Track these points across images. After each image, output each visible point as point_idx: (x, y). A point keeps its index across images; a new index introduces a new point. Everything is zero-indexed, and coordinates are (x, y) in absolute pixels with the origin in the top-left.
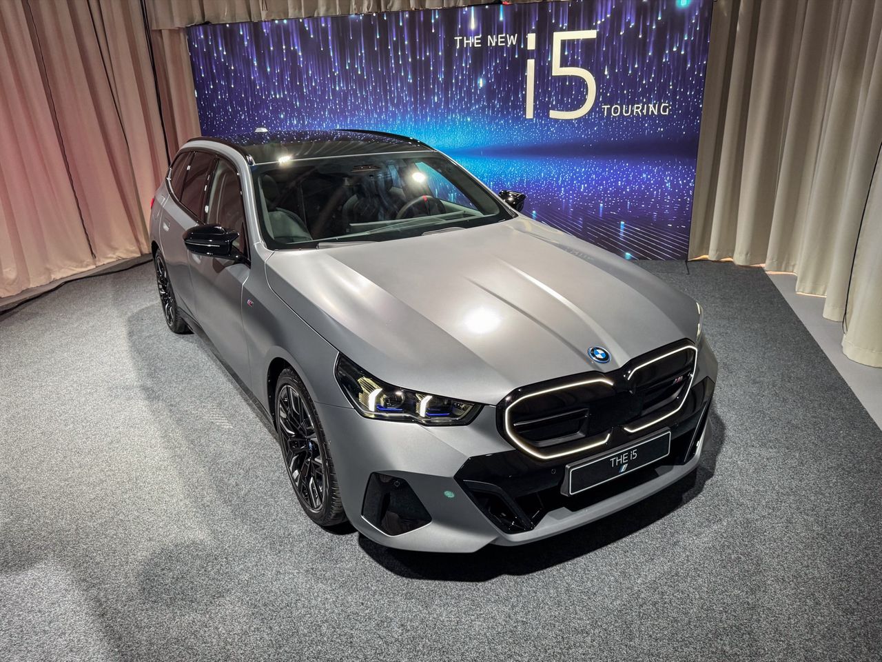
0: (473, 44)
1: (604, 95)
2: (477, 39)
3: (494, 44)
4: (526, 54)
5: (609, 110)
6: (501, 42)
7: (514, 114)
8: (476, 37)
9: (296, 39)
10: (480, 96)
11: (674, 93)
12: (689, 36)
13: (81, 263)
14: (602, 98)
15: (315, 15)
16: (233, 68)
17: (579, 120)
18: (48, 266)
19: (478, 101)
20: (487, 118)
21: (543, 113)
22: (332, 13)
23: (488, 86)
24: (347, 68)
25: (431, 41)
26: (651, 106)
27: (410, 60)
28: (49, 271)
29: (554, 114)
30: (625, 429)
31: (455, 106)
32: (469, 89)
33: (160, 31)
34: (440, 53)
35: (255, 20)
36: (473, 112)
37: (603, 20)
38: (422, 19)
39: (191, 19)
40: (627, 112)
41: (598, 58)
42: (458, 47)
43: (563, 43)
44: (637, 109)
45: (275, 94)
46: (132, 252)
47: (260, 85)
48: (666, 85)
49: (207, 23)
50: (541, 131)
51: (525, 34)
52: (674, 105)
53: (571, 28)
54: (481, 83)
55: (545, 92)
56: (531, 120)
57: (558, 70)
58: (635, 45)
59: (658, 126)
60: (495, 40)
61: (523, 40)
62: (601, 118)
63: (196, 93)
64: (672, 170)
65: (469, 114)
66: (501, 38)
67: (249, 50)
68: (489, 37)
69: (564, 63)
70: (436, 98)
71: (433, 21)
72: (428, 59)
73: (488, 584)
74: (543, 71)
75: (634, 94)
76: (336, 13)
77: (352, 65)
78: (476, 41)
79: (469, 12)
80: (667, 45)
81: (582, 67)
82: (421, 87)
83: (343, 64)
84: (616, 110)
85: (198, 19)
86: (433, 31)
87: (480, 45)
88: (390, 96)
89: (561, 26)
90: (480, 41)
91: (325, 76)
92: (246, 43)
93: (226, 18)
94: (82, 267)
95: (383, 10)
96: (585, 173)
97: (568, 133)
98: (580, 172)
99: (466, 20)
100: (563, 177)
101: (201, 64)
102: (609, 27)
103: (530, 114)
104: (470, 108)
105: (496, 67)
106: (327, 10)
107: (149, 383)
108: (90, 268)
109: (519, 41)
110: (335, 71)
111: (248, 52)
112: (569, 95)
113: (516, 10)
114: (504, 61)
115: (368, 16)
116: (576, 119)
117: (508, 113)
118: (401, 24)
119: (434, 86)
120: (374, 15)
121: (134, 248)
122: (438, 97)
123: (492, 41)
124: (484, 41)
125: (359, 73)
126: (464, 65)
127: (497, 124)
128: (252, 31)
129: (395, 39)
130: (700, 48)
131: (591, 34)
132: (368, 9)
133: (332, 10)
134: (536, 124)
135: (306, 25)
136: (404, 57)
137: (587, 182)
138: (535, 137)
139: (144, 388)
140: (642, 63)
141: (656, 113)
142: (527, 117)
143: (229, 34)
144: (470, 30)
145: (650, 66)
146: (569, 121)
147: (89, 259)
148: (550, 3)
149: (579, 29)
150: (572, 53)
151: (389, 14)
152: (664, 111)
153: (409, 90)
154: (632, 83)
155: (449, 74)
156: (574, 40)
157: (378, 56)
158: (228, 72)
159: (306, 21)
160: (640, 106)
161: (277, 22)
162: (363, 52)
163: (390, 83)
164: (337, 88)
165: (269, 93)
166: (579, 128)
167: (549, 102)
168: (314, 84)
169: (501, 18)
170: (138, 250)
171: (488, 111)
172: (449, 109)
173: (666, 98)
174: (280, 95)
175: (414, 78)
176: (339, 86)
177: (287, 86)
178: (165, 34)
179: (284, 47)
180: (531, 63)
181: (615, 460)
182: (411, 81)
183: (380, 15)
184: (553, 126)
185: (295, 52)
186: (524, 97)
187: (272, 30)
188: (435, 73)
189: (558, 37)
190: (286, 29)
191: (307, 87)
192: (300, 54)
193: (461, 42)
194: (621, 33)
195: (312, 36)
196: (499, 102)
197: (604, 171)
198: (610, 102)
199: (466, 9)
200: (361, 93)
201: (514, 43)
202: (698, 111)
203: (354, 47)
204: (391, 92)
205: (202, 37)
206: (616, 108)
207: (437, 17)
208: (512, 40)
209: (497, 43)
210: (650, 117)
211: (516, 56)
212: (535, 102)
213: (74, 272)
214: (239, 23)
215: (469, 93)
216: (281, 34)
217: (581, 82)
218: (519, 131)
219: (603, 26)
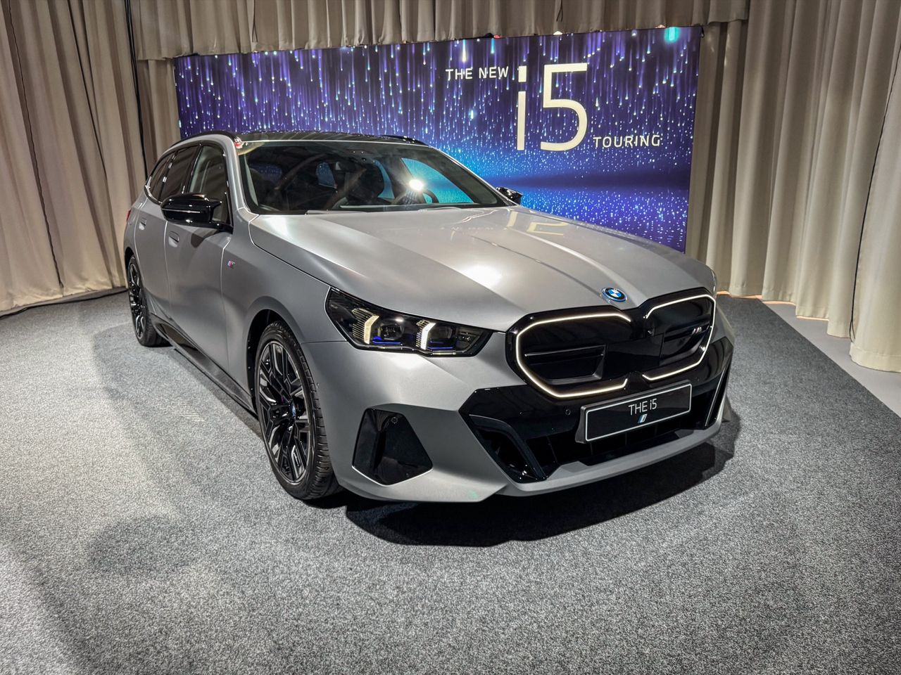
0: (464, 76)
1: (595, 127)
2: (469, 71)
3: (485, 77)
4: (517, 87)
5: (600, 141)
6: (493, 75)
7: (505, 146)
8: (467, 70)
9: (285, 70)
10: (471, 128)
11: (665, 124)
12: (678, 70)
13: (47, 291)
14: (593, 129)
15: (306, 48)
16: (219, 98)
17: (571, 151)
18: (11, 291)
19: (469, 133)
20: (478, 149)
21: (535, 144)
22: (322, 46)
23: (479, 118)
24: (337, 99)
25: (422, 73)
26: (642, 137)
27: (401, 92)
28: (11, 296)
29: (545, 146)
30: (643, 375)
31: (445, 138)
32: (460, 120)
33: (147, 62)
34: (431, 86)
35: (244, 51)
36: (462, 144)
37: (593, 53)
38: (413, 51)
39: (180, 51)
40: (618, 143)
41: (589, 89)
42: (449, 79)
43: (554, 75)
44: (628, 140)
45: (262, 125)
46: (102, 284)
47: (247, 115)
48: (656, 117)
49: (196, 55)
50: (533, 163)
51: (516, 67)
52: (665, 136)
53: (562, 60)
54: (472, 114)
55: (536, 124)
56: (523, 151)
57: (549, 102)
58: (626, 78)
59: (650, 157)
60: (486, 73)
61: (513, 72)
62: (593, 149)
63: (180, 123)
64: (664, 201)
65: (460, 146)
66: (493, 70)
67: (238, 81)
68: (480, 69)
69: (555, 95)
70: (427, 130)
71: (424, 54)
72: (418, 91)
73: (494, 549)
74: (534, 102)
75: (626, 126)
76: (327, 45)
77: (342, 96)
78: (467, 74)
79: (461, 44)
80: (657, 78)
81: (573, 99)
82: (412, 119)
83: (333, 94)
84: (608, 142)
85: (186, 49)
86: (424, 63)
87: (471, 78)
88: (380, 127)
89: (551, 59)
90: (471, 73)
91: (314, 107)
92: (234, 74)
93: (215, 50)
94: (47, 295)
95: (374, 42)
96: (577, 204)
97: (559, 164)
98: (571, 204)
99: (457, 53)
100: (554, 208)
101: (187, 95)
102: (599, 60)
103: (521, 146)
104: (461, 139)
105: (487, 100)
106: (319, 42)
107: (113, 385)
108: (58, 297)
109: (510, 74)
110: (325, 102)
111: (236, 83)
112: (560, 127)
113: (508, 43)
114: (495, 93)
115: (359, 49)
116: (567, 151)
117: (500, 145)
118: (392, 56)
119: (425, 118)
120: (366, 47)
121: (105, 280)
122: (429, 129)
123: (483, 73)
124: (475, 73)
125: (349, 104)
126: (455, 97)
127: (488, 156)
128: (241, 61)
129: (386, 71)
130: (689, 81)
131: (582, 67)
132: (360, 41)
133: (323, 43)
134: (527, 156)
135: (296, 57)
136: (395, 89)
137: (579, 214)
138: (526, 168)
139: (108, 390)
140: (633, 95)
141: (647, 145)
142: (518, 149)
143: (217, 66)
144: (462, 63)
145: (640, 98)
146: (560, 153)
147: (56, 288)
148: (541, 37)
149: (569, 62)
150: (563, 86)
151: (380, 47)
152: (656, 142)
153: (400, 121)
154: (623, 115)
155: (439, 105)
156: (564, 73)
157: (368, 88)
158: (214, 102)
159: (296, 52)
160: (631, 137)
161: (266, 53)
162: (353, 83)
163: (380, 113)
164: (326, 119)
165: (256, 124)
166: (570, 160)
167: (541, 134)
168: (302, 115)
169: (493, 51)
170: (109, 282)
171: (480, 142)
172: (439, 141)
173: (657, 129)
174: (267, 125)
175: (405, 109)
176: (329, 117)
177: (275, 116)
178: (152, 64)
179: (273, 78)
180: (522, 95)
181: (634, 407)
182: (402, 113)
183: (372, 48)
184: (544, 158)
185: (284, 83)
186: (515, 128)
187: (261, 61)
188: (426, 104)
189: (549, 70)
190: (276, 60)
191: (296, 118)
192: (289, 85)
193: (453, 74)
194: (611, 66)
195: (302, 68)
196: (490, 133)
197: (596, 202)
198: (602, 133)
199: (458, 42)
200: (351, 123)
201: (505, 76)
202: (689, 143)
203: (344, 78)
204: (381, 123)
205: (190, 67)
206: (607, 140)
207: (428, 49)
208: (504, 72)
209: (488, 75)
210: (642, 148)
211: (508, 89)
212: (526, 133)
213: (40, 300)
214: (228, 54)
215: (460, 125)
216: (271, 65)
217: (572, 115)
218: (510, 162)
219: (593, 60)
